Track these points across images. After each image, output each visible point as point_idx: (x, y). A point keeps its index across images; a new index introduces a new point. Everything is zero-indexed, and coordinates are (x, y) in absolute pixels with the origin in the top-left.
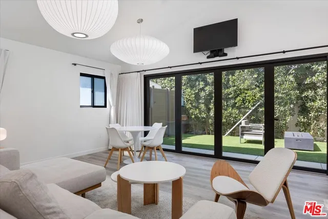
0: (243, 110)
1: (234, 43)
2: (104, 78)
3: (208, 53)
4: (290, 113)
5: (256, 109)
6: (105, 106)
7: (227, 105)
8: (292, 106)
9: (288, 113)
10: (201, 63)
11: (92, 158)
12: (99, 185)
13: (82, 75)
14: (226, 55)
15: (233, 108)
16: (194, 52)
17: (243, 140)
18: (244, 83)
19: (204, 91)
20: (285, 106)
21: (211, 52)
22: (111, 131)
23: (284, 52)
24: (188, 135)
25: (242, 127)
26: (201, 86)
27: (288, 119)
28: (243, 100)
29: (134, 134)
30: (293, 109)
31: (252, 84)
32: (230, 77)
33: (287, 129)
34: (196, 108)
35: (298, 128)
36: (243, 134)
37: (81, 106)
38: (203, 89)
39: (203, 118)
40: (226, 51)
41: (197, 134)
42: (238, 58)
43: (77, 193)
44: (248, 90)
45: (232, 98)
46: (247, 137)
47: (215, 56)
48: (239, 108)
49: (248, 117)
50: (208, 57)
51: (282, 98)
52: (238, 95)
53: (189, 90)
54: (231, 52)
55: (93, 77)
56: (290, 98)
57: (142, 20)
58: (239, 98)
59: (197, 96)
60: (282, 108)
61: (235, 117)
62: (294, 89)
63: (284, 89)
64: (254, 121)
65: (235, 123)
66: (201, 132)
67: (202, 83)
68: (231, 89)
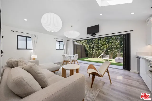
0: (103, 51)
1: (98, 31)
2: (63, 42)
3: (91, 34)
4: (118, 52)
5: (107, 50)
6: (63, 49)
7: (98, 49)
8: (118, 49)
9: (117, 51)
10: (89, 37)
11: (59, 63)
12: (59, 70)
13: (57, 41)
14: (96, 35)
15: (100, 50)
16: (87, 34)
17: (103, 59)
18: (103, 43)
19: (92, 45)
20: (116, 49)
21: (92, 34)
22: (64, 56)
23: (113, 34)
24: (87, 58)
25: (102, 56)
26: (91, 44)
27: (117, 53)
28: (103, 48)
29: (70, 57)
30: (119, 51)
31: (106, 43)
32: (99, 41)
33: (117, 56)
34: (90, 50)
35: (120, 56)
36: (103, 58)
37: (57, 50)
38: (91, 45)
39: (92, 53)
40: (96, 34)
41: (90, 57)
42: (99, 36)
43: (52, 72)
44: (105, 45)
45: (100, 47)
46: (104, 59)
47: (93, 35)
48: (102, 50)
49: (105, 53)
50: (91, 36)
51: (115, 47)
52: (102, 46)
53: (87, 45)
54: (97, 34)
55: (60, 41)
56: (118, 47)
57: (72, 26)
58: (102, 47)
59: (90, 46)
60: (115, 50)
61: (101, 53)
62: (119, 44)
63: (116, 44)
64: (107, 54)
65: (101, 54)
66: (91, 57)
67: (91, 43)
68: (100, 44)
